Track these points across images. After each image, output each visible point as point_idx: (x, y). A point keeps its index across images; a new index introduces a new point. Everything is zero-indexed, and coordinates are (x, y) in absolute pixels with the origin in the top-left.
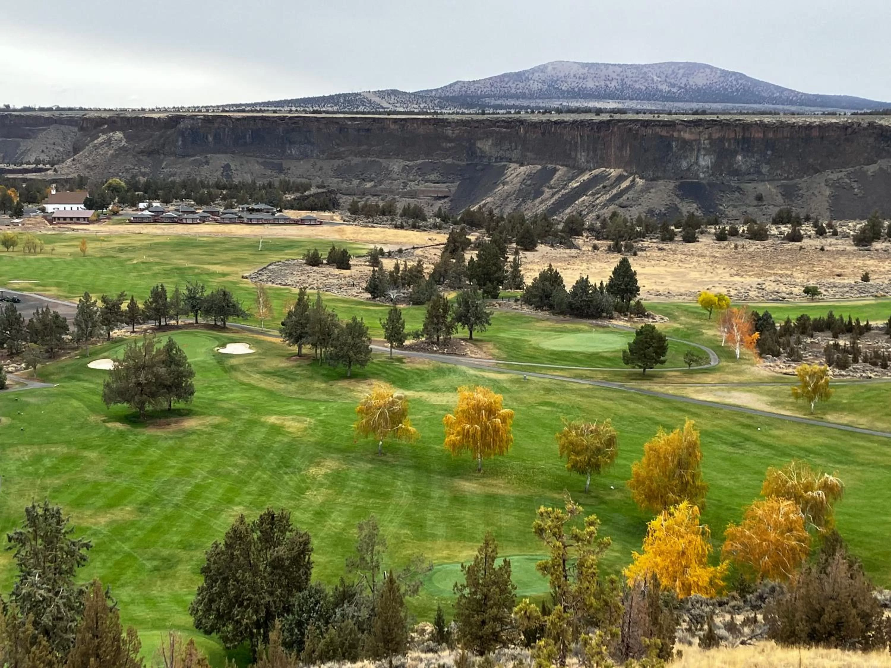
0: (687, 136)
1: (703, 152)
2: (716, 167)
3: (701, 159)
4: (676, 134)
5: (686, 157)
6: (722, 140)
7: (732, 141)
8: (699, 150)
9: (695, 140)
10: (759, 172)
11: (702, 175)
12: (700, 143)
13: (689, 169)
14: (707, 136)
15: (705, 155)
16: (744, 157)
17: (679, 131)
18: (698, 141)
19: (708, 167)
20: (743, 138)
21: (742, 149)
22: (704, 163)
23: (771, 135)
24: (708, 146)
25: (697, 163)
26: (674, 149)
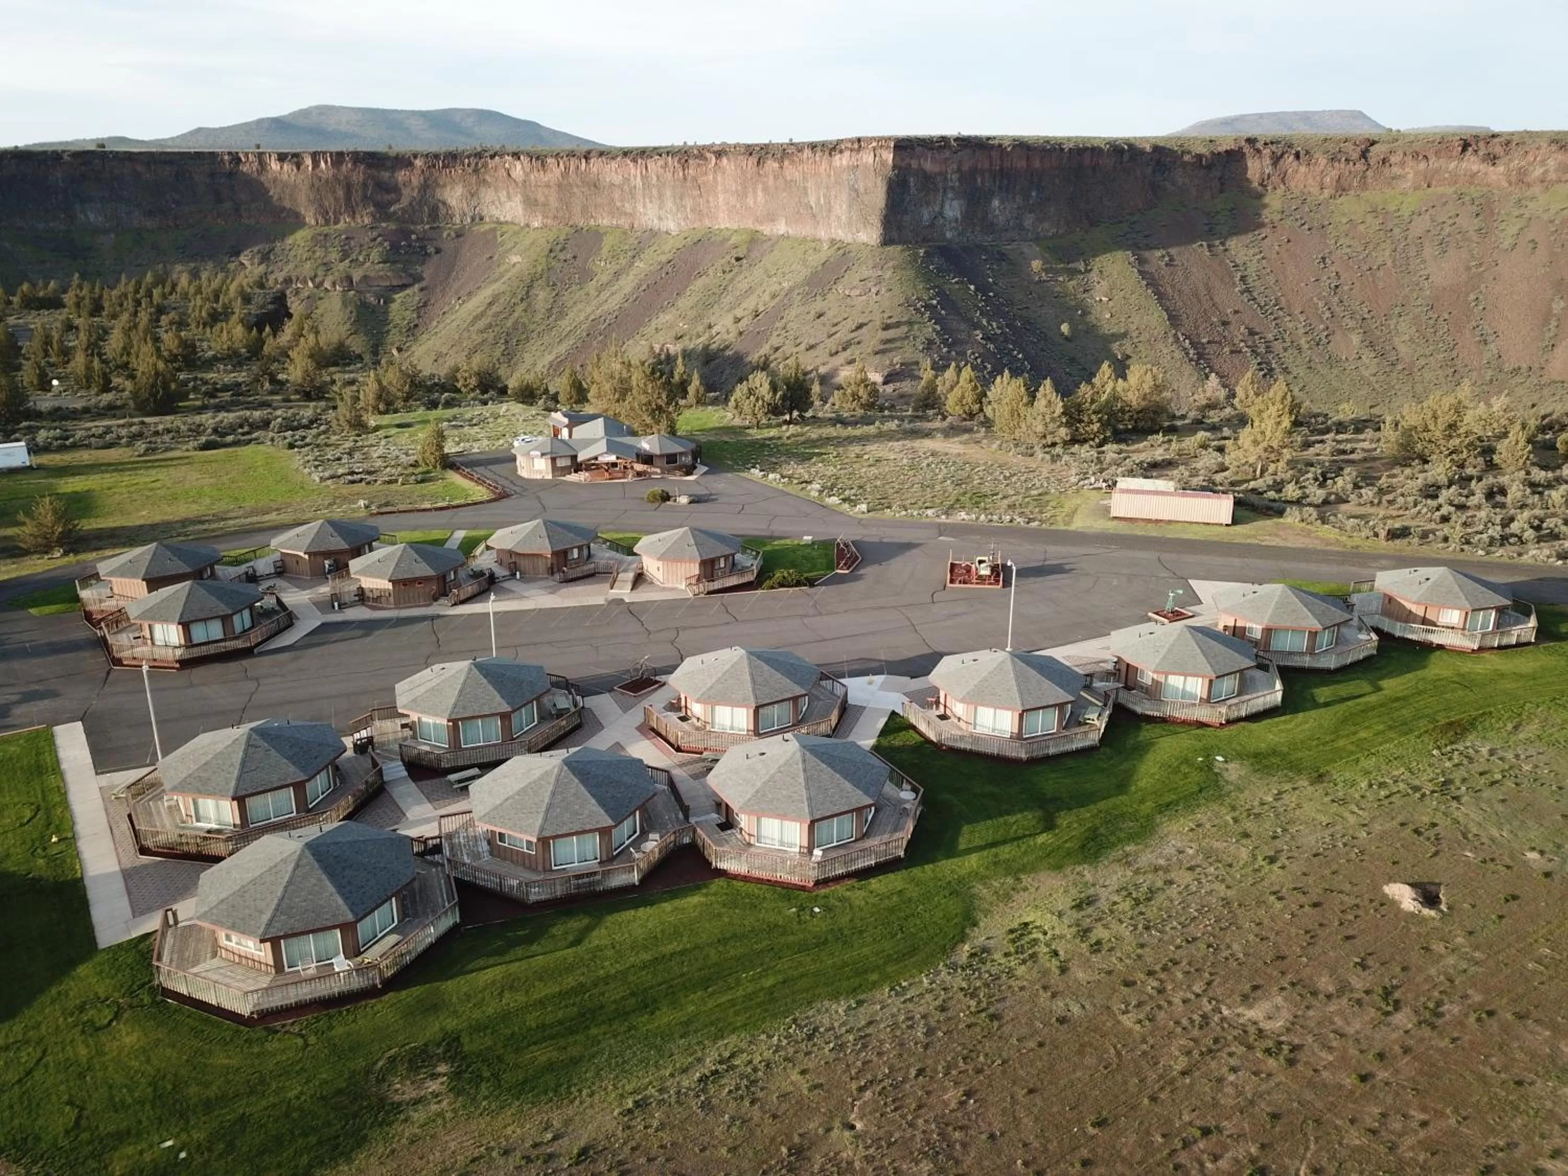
0: (929, 166)
1: (950, 195)
2: (968, 217)
3: (947, 207)
4: (914, 164)
5: (928, 204)
6: (974, 171)
7: (987, 175)
8: (945, 192)
9: (940, 174)
10: (1021, 227)
11: (949, 235)
12: (946, 179)
13: (932, 225)
14: (955, 167)
15: (953, 200)
16: (1002, 202)
17: (919, 158)
18: (943, 174)
19: (957, 220)
20: (1001, 169)
21: (1000, 188)
22: (951, 214)
23: (1037, 164)
24: (957, 184)
25: (941, 213)
26: (913, 190)
